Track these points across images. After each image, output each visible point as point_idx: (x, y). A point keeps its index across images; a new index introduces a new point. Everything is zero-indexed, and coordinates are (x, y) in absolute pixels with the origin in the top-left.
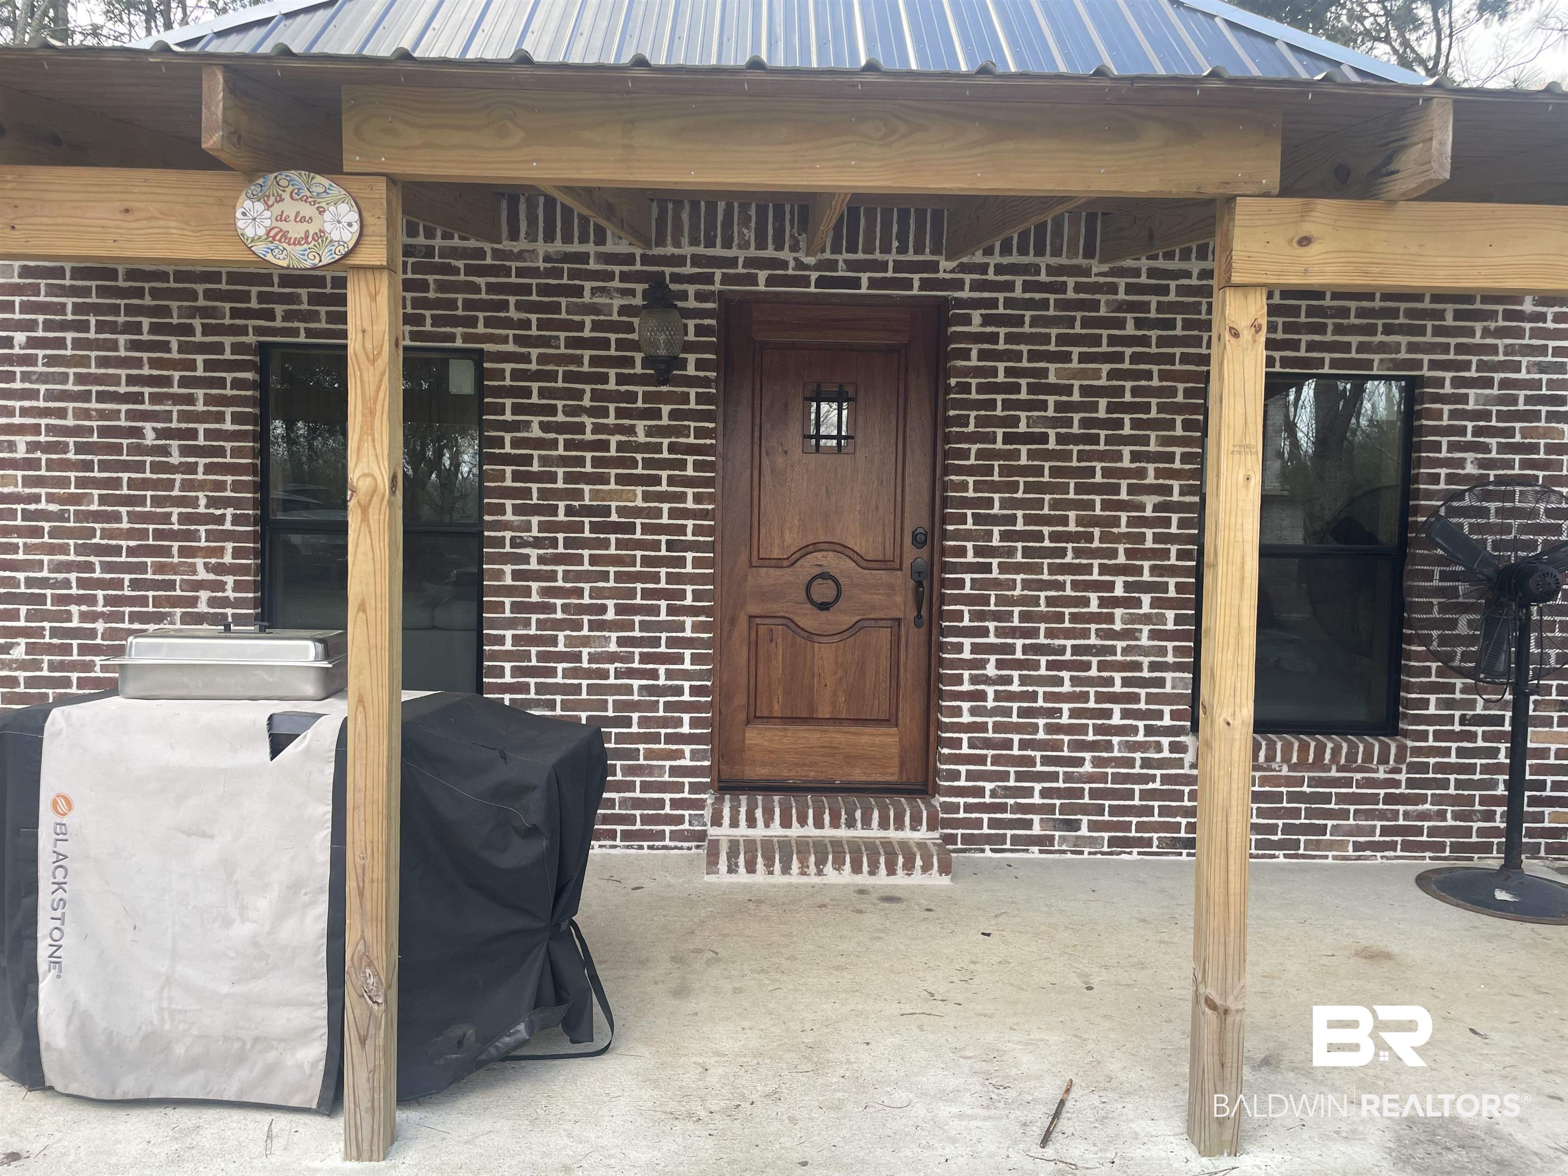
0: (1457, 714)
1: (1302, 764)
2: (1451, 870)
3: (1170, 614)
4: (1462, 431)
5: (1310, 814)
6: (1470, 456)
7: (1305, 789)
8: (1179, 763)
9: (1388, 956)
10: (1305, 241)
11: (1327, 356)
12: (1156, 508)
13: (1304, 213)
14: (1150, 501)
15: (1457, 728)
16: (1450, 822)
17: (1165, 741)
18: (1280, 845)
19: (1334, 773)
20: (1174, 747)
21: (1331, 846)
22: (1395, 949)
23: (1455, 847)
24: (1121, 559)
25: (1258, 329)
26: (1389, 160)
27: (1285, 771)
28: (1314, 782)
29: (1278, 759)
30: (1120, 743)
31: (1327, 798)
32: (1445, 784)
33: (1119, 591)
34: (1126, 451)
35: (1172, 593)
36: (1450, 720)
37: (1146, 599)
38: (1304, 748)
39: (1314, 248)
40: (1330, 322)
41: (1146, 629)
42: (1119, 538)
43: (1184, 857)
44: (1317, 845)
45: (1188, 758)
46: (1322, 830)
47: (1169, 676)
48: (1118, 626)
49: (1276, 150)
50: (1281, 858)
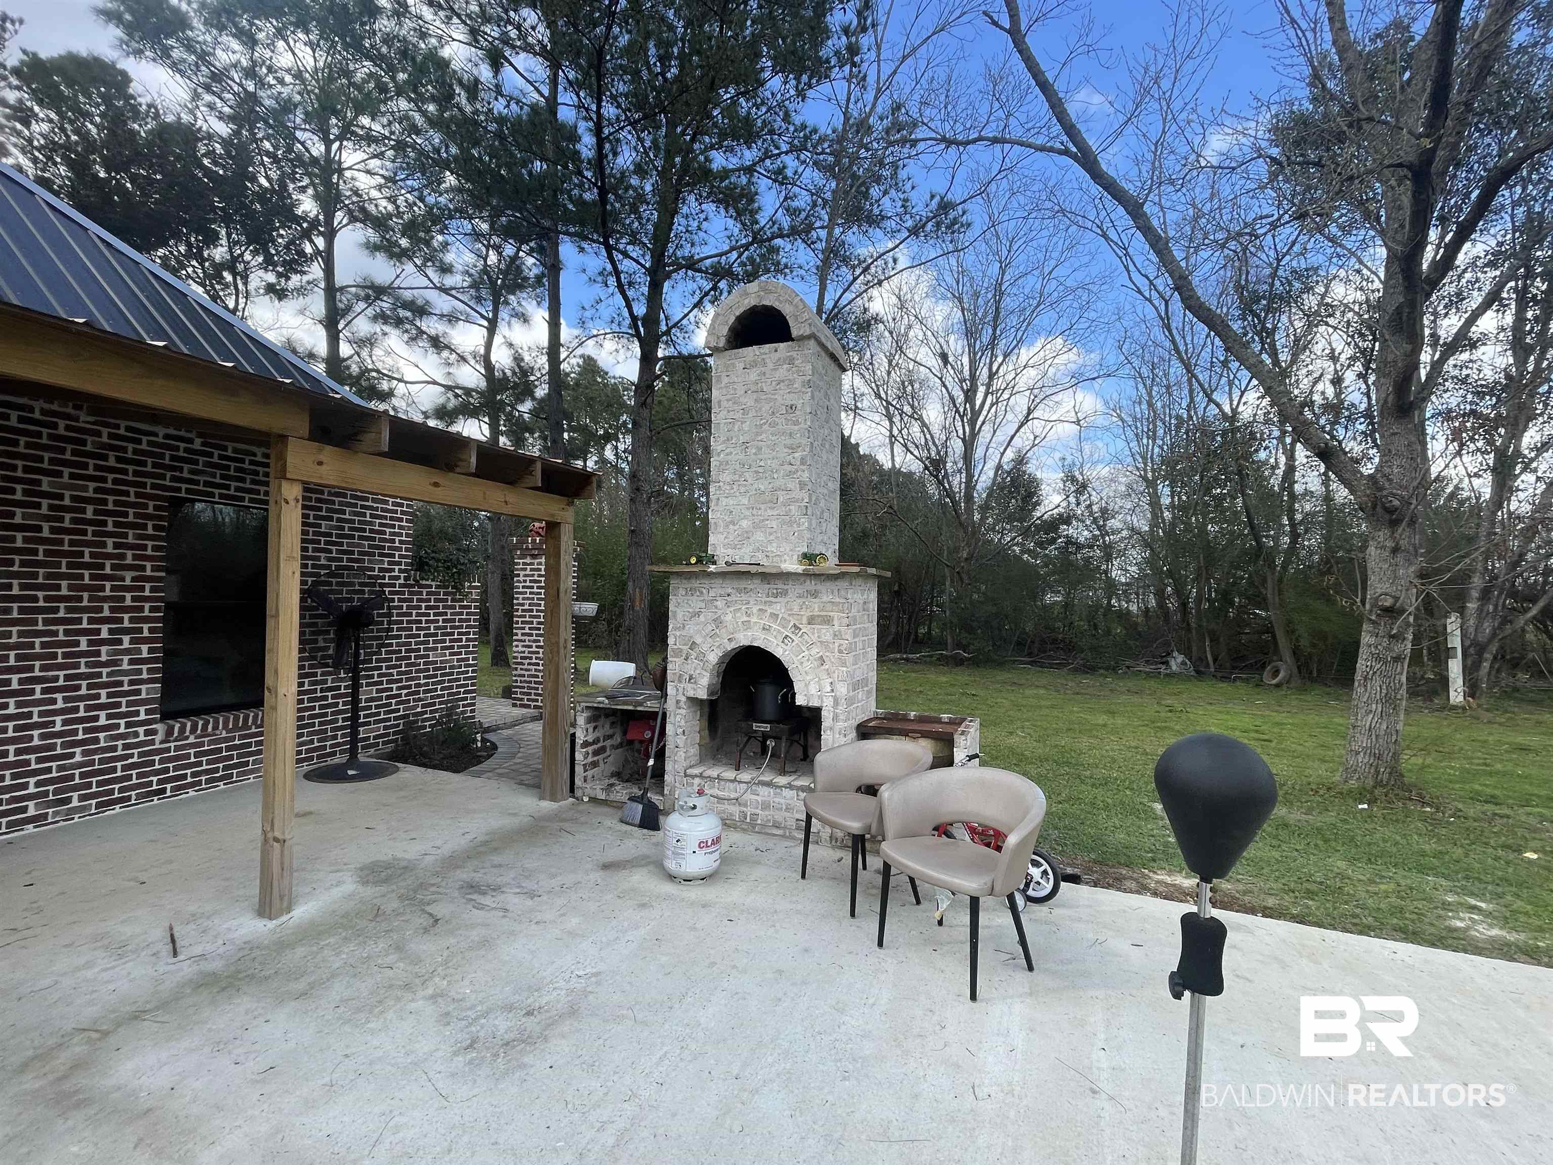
0: (319, 687)
1: (236, 728)
2: (319, 768)
3: (145, 648)
4: (319, 542)
5: (239, 756)
6: (323, 555)
7: (237, 742)
8: (152, 742)
9: (311, 813)
10: (320, 463)
11: (247, 496)
12: (134, 579)
13: (320, 450)
14: (128, 576)
15: (319, 695)
16: (316, 744)
17: (141, 730)
18: (221, 779)
19: (254, 730)
20: (147, 732)
21: (252, 771)
22: (312, 809)
23: (318, 757)
24: (106, 613)
25: (297, 501)
26: (356, 434)
27: (224, 734)
28: (241, 737)
29: (221, 727)
30: (105, 737)
31: (249, 745)
32: (313, 725)
33: (104, 634)
34: (110, 542)
35: (146, 633)
36: (315, 691)
37: (126, 639)
38: (236, 719)
39: (324, 467)
40: (248, 477)
41: (126, 659)
42: (105, 599)
43: (156, 802)
44: (244, 773)
45: (159, 738)
46: (247, 764)
47: (143, 687)
48: (104, 658)
49: (307, 418)
50: (222, 786)
